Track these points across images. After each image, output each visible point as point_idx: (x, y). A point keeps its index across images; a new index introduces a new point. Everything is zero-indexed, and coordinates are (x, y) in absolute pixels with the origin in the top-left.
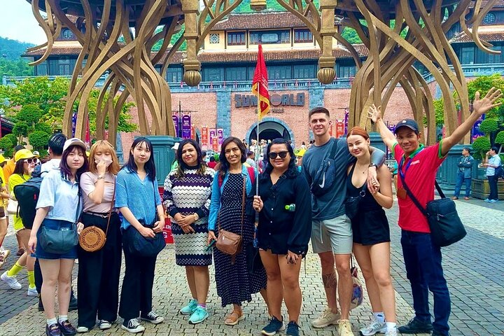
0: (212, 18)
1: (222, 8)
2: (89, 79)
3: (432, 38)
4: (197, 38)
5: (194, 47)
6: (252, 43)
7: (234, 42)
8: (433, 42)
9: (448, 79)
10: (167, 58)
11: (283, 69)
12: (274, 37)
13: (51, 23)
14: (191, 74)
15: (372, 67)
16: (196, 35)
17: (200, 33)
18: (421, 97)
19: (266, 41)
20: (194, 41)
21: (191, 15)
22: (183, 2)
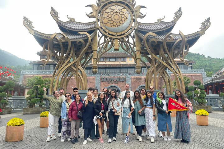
0: (102, 53)
1: (105, 50)
2: (61, 71)
5: (96, 61)
6: (107, 61)
8: (171, 62)
9: (177, 73)
11: (117, 69)
13: (49, 53)
14: (94, 70)
15: (153, 69)
16: (97, 58)
17: (98, 57)
19: (112, 61)
20: (96, 59)
21: (95, 52)
22: (93, 48)
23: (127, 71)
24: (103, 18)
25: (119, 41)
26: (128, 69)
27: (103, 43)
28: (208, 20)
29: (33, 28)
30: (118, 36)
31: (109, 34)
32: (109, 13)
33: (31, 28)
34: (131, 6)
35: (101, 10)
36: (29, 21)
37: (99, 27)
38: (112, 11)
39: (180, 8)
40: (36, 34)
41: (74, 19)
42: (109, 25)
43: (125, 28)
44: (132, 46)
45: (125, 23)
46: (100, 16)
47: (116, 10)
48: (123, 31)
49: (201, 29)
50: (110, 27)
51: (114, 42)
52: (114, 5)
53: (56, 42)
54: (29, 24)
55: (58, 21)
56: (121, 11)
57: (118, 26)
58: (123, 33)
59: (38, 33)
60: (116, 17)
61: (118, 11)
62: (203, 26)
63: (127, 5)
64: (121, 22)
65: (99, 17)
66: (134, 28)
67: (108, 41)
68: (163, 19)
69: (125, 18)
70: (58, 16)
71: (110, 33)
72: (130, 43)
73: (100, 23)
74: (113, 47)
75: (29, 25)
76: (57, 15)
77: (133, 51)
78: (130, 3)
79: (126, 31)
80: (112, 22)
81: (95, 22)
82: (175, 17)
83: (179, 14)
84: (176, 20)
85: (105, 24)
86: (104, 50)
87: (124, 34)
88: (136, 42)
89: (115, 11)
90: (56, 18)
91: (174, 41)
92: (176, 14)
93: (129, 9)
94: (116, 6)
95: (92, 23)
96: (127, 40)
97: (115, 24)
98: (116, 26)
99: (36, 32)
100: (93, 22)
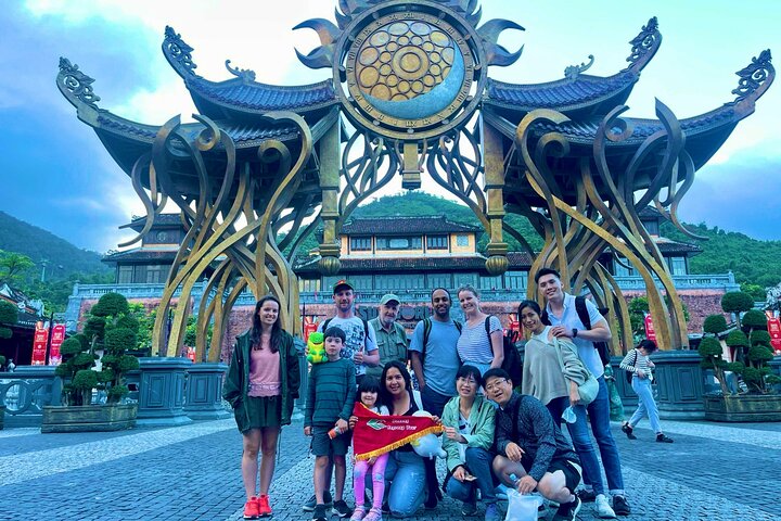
0: (356, 196)
1: (368, 185)
3: (625, 220)
4: (336, 219)
5: (333, 229)
6: (379, 249)
7: (359, 247)
8: (626, 224)
10: (295, 245)
11: (415, 278)
12: (405, 243)
14: (329, 261)
16: (337, 215)
17: (340, 212)
18: (612, 298)
19: (396, 246)
20: (333, 222)
21: (330, 192)
22: (322, 178)
23: (452, 282)
24: (360, 67)
25: (419, 152)
26: (456, 276)
27: (361, 161)
28: (764, 60)
29: (95, 103)
30: (417, 130)
31: (382, 125)
32: (382, 49)
33: (85, 101)
34: (463, 21)
35: (351, 38)
36: (79, 77)
37: (344, 102)
38: (394, 39)
39: (653, 22)
40: (107, 123)
41: (252, 74)
42: (382, 91)
43: (441, 103)
44: (471, 169)
45: (444, 83)
46: (350, 59)
47: (410, 35)
48: (435, 113)
49: (736, 96)
50: (386, 99)
51: (402, 155)
52: (400, 21)
53: (182, 154)
54: (78, 85)
55: (193, 78)
56: (426, 38)
57: (417, 94)
58: (434, 120)
59: (114, 121)
60: (410, 63)
61: (417, 41)
62: (745, 83)
63: (448, 19)
64: (429, 81)
65: (345, 65)
66: (478, 100)
67: (379, 151)
68: (585, 67)
69: (443, 65)
70: (192, 60)
71: (387, 120)
72: (462, 160)
73: (351, 85)
74: (397, 173)
75: (79, 89)
76: (190, 57)
77: (474, 187)
78: (459, 10)
79: (447, 113)
80: (392, 81)
81: (330, 82)
82: (633, 55)
83: (647, 42)
84: (639, 67)
85: (369, 90)
86: (363, 185)
87: (440, 124)
88: (487, 152)
89: (404, 41)
90: (185, 67)
91: (634, 141)
92: (636, 42)
93: (455, 34)
94: (409, 23)
95: (320, 87)
96: (450, 146)
97: (404, 87)
98: (411, 94)
99: (106, 118)
100: (322, 83)
